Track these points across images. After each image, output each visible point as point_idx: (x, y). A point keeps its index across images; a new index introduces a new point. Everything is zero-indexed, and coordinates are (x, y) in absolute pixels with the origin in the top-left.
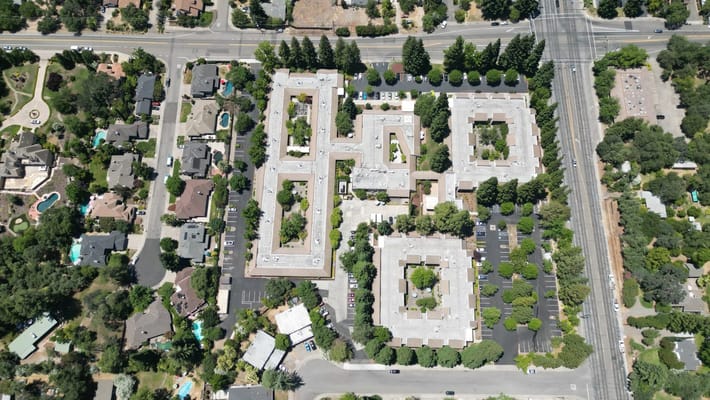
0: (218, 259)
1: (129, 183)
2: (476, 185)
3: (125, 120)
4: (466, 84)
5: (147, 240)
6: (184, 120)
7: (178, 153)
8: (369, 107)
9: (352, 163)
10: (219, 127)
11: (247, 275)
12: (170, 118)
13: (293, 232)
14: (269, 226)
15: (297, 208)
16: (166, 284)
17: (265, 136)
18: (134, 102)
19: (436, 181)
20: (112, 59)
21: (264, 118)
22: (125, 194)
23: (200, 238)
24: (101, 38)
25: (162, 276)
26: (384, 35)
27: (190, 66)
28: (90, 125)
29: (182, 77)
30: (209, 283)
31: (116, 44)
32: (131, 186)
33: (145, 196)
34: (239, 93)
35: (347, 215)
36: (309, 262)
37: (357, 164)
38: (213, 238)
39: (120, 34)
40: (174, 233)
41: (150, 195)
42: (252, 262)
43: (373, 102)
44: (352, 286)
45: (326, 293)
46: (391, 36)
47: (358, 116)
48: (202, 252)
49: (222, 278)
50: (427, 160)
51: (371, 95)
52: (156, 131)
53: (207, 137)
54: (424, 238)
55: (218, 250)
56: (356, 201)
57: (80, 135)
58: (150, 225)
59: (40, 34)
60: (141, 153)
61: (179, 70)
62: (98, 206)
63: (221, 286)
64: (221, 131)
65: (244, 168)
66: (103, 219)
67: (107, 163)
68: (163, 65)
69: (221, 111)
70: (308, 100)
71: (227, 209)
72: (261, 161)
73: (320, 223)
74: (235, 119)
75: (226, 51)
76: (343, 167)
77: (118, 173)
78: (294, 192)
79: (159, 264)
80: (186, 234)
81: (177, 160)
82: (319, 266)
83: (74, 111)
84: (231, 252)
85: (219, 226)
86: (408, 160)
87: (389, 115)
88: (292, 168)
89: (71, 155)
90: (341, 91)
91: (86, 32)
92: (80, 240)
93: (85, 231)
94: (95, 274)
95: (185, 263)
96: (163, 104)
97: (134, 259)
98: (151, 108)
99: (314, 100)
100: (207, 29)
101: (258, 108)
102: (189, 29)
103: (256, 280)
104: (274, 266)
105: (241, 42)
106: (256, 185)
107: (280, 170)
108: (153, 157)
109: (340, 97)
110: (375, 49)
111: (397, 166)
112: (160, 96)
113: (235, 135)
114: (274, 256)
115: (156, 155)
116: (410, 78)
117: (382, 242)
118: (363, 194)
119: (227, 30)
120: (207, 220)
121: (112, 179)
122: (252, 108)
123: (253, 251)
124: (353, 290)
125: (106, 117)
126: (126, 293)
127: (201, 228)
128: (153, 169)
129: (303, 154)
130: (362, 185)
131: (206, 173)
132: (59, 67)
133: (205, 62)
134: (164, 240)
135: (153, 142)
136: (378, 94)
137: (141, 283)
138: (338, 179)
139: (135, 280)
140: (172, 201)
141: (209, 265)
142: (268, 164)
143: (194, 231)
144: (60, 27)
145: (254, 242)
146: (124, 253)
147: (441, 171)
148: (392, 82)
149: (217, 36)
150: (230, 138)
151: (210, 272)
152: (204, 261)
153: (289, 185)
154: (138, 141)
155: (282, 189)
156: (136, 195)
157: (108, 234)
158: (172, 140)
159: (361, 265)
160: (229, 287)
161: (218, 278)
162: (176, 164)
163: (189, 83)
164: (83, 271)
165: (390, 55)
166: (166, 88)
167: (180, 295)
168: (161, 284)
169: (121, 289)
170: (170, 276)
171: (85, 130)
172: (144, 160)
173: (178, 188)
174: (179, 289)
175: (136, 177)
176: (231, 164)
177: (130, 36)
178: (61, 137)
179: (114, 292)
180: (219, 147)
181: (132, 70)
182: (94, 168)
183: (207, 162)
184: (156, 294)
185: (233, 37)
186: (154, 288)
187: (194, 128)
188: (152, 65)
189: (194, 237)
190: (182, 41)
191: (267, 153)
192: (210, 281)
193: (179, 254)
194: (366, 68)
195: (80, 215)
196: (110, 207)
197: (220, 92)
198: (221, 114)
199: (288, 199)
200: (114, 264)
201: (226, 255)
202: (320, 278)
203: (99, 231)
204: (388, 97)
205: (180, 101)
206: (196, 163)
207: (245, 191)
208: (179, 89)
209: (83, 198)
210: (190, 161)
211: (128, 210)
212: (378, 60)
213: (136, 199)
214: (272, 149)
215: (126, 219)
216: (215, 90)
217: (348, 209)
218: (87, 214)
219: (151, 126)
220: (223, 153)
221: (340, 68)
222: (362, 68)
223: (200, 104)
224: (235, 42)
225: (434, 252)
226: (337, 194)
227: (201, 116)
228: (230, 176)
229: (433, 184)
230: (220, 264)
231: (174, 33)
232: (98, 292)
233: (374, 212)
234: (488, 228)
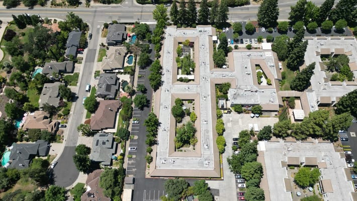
0: (123, 163)
1: (56, 103)
2: (334, 99)
3: (57, 60)
5: (66, 148)
6: (100, 60)
7: (94, 82)
8: (236, 48)
9: (228, 86)
10: (126, 65)
11: (148, 176)
12: (90, 59)
13: (185, 139)
14: (165, 136)
15: (187, 120)
16: (79, 184)
17: (161, 68)
18: (65, 49)
19: (298, 98)
20: (52, 22)
21: (159, 56)
22: (52, 111)
23: (109, 145)
24: (46, 10)
25: (76, 177)
26: (240, 5)
27: (106, 26)
28: (31, 64)
29: (101, 33)
30: (116, 183)
31: (56, 14)
32: (56, 105)
33: (67, 113)
34: (141, 43)
35: (228, 126)
36: (201, 164)
37: (233, 85)
38: (120, 145)
39: (59, 8)
40: (88, 142)
41: (71, 113)
42: (152, 165)
43: (239, 45)
44: (240, 185)
45: (217, 191)
46: (245, 6)
47: (229, 54)
48: (110, 157)
49: (126, 178)
50: (287, 83)
51: (236, 41)
52: (79, 68)
53: (117, 71)
54: (299, 142)
55: (123, 155)
56: (234, 114)
57: (23, 71)
58: (69, 135)
59: (5, 7)
60: (67, 83)
61: (98, 29)
62: (29, 121)
63: (125, 185)
64: (128, 67)
65: (144, 91)
66: (31, 130)
67: (40, 90)
68: (87, 26)
69: (127, 54)
70: (191, 45)
71: (132, 121)
72: (158, 85)
73: (207, 131)
74: (138, 58)
75: (132, 17)
76: (222, 90)
77: (49, 95)
78: (184, 108)
79: (73, 166)
80: (98, 141)
81: (94, 88)
82: (209, 168)
83: (22, 54)
84: (134, 156)
85: (125, 135)
86: (273, 82)
87: (252, 53)
88: (183, 90)
89: (14, 85)
90: (215, 38)
91: (37, 7)
92: (11, 148)
93: (16, 141)
94: (18, 178)
95: (95, 165)
96: (86, 50)
97: (53, 163)
98: (78, 52)
99: (195, 45)
100: (119, 5)
101: (154, 52)
102: (107, 5)
103: (155, 179)
104: (171, 168)
105: (142, 12)
106: (154, 104)
107: (173, 91)
108: (76, 85)
109: (215, 42)
111: (264, 88)
112: (83, 45)
113: (137, 69)
114: (170, 160)
115: (78, 84)
116: (263, 29)
117: (262, 146)
118: (239, 109)
119: (133, 6)
120: (115, 131)
121: (42, 101)
122: (150, 51)
123: (153, 154)
124: (241, 189)
125: (44, 59)
126: (43, 193)
127: (110, 137)
128: (75, 94)
129: (190, 80)
130: (239, 101)
131: (116, 95)
132: (15, 28)
133: (117, 23)
134: (80, 146)
135: (77, 75)
136: (242, 40)
137: (57, 184)
138: (218, 98)
139: (52, 181)
140: (88, 116)
141: (115, 167)
142: (163, 88)
143: (105, 138)
144: (19, 4)
145: (154, 147)
146: (46, 158)
147: (302, 90)
148: (251, 32)
149: (126, 9)
150: (134, 71)
151: (116, 173)
152: (111, 164)
153: (180, 102)
154: (66, 75)
155: (175, 105)
156: (60, 112)
157: (35, 143)
158: (91, 73)
160: (132, 186)
161: (123, 179)
162: (92, 90)
163: (105, 36)
164: (9, 173)
165: (245, 18)
166: (88, 41)
167: (89, 194)
168: (74, 185)
169: (39, 189)
170: (82, 178)
171: (25, 67)
172: (69, 87)
173: (93, 107)
174: (89, 189)
175: (61, 99)
176: (135, 89)
177: (67, 9)
178: (9, 72)
179: (33, 192)
180: (126, 78)
181: (65, 27)
182: (31, 94)
183: (117, 87)
184: (69, 194)
185: (136, 9)
186: (67, 188)
187: (108, 64)
188: (79, 24)
189: (104, 143)
190: (102, 12)
191: (162, 80)
192: (117, 181)
193: (91, 159)
194: (231, 25)
195: (14, 128)
196: (38, 120)
197: (127, 41)
198: (128, 56)
199: (179, 114)
200: (36, 166)
201: (130, 158)
202: (211, 179)
203: (27, 140)
204: (249, 42)
205: (98, 48)
206: (108, 88)
207: (145, 108)
208: (98, 39)
209: (18, 114)
210: (104, 86)
211: (53, 123)
212: (238, 21)
213: (60, 116)
214: (166, 77)
215: (50, 130)
216: (124, 40)
217: (228, 121)
218: (20, 128)
219: (76, 65)
220: (128, 81)
221: (212, 24)
222: (229, 25)
223: (112, 49)
224: (138, 12)
226: (218, 108)
227: (114, 55)
228: (134, 97)
229: (297, 102)
230: (125, 166)
231: (96, 7)
232: (19, 191)
234: (349, 135)
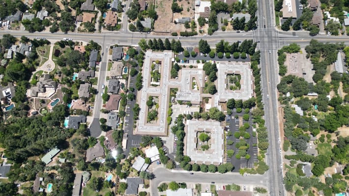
0: (122, 127)
1: (87, 95)
2: (227, 100)
3: (85, 69)
4: (225, 58)
5: (94, 119)
6: (109, 70)
7: (107, 83)
8: (184, 67)
9: (177, 89)
10: (123, 73)
11: (134, 134)
12: (103, 69)
13: (153, 117)
14: (143, 115)
15: (154, 107)
16: (102, 136)
17: (142, 78)
18: (89, 62)
19: (211, 98)
20: (80, 44)
21: (141, 70)
22: (86, 100)
23: (115, 119)
24: (76, 35)
25: (100, 133)
26: (192, 35)
27: (112, 47)
28: (71, 71)
29: (108, 51)
30: (119, 137)
31: (82, 38)
32: (88, 97)
33: (93, 101)
34: (132, 59)
35: (174, 111)
36: (159, 129)
37: (179, 90)
38: (121, 119)
39: (83, 33)
40: (105, 116)
41: (95, 100)
42: (136, 129)
43: (186, 64)
44: (175, 139)
45: (165, 142)
46: (194, 36)
47: (180, 70)
48: (116, 124)
49: (124, 135)
50: (207, 89)
51: (185, 61)
52: (98, 74)
53: (118, 77)
54: (205, 121)
55: (122, 124)
56: (178, 105)
57: (67, 75)
58: (95, 114)
59: (50, 33)
60: (91, 83)
61: (107, 49)
62: (75, 105)
63: (124, 138)
64: (124, 75)
65: (133, 90)
66: (77, 110)
67: (78, 87)
68: (100, 47)
69: (123, 67)
70: (160, 63)
71: (126, 107)
72: (140, 87)
73: (163, 114)
74: (130, 70)
75: (126, 41)
76: (173, 91)
77: (83, 91)
78: (153, 101)
79: (100, 129)
80: (110, 117)
81: (106, 86)
82: (163, 131)
83: (65, 65)
84: (128, 124)
85: (123, 114)
86: (200, 89)
87: (193, 70)
88: (153, 91)
89: (64, 84)
90: (173, 60)
91: (70, 32)
92: (68, 118)
93: (70, 114)
94: (75, 131)
95: (110, 128)
96: (100, 63)
97: (89, 126)
98: (96, 65)
99: (162, 63)
100: (118, 31)
101: (139, 66)
102: (111, 31)
103: (138, 136)
104: (145, 131)
105: (132, 37)
106: (138, 98)
107: (148, 91)
108: (96, 85)
109: (173, 62)
110: (187, 42)
111: (195, 91)
112: (99, 60)
113: (130, 77)
114: (145, 127)
115: (98, 84)
116: (202, 54)
117: (188, 123)
118: (181, 103)
119: (127, 32)
120: (118, 111)
121: (80, 93)
122: (137, 65)
123: (137, 124)
124: (176, 141)
125: (78, 68)
126: (86, 140)
127: (116, 114)
128: (96, 90)
129: (157, 85)
130: (181, 99)
131: (118, 92)
132: (58, 47)
133: (118, 46)
134: (101, 119)
135: (97, 79)
136: (189, 61)
137: (92, 136)
138: (171, 96)
139: (90, 135)
140: (104, 103)
141: (119, 129)
142: (143, 89)
143: (113, 116)
144: (59, 30)
145: (137, 121)
146: (85, 123)
147: (213, 94)
148: (194, 56)
149: (123, 34)
150: (128, 78)
151: (120, 132)
152: (117, 128)
153: (151, 98)
154: (91, 78)
155: (148, 100)
156: (90, 100)
157: (79, 116)
158: (104, 78)
159: (179, 132)
160: (127, 138)
161: (123, 135)
162: (106, 88)
163: (111, 54)
164: (70, 131)
165: (194, 44)
166: (102, 56)
167: (108, 141)
168: (100, 136)
169: (84, 138)
170: (103, 134)
171: (70, 73)
172: (93, 86)
173: (107, 98)
174: (107, 139)
175: (90, 93)
176: (128, 88)
177: (87, 34)
178: (60, 76)
179: (82, 139)
180: (123, 81)
181: (88, 49)
182: (73, 89)
183: (118, 87)
184: (98, 140)
185: (129, 35)
186: (97, 138)
187: (113, 73)
188: (96, 46)
189: (113, 118)
190: (109, 36)
191: (143, 85)
192: (120, 135)
193: (107, 125)
194: (184, 50)
195: (67, 108)
196: (80, 105)
197: (123, 58)
198: (124, 67)
199: (151, 104)
200: (81, 128)
201: (126, 125)
202: (163, 136)
203: (75, 114)
204: (192, 62)
205: (108, 61)
206: (114, 88)
207: (134, 100)
208: (107, 57)
209: (69, 101)
210: (112, 87)
211: (87, 106)
212: (189, 46)
213: (90, 102)
214: (145, 83)
215: (86, 110)
216: (122, 57)
217: (175, 108)
218: (70, 108)
219: (96, 72)
220: (125, 83)
221: (173, 50)
222: (182, 50)
223: (116, 64)
224: (130, 37)
225: (208, 127)
226: (170, 102)
227: (116, 69)
228: (128, 94)
229: (210, 99)
230: (124, 129)
231: (105, 33)
232: (76, 139)
233: (185, 110)
234: (231, 118)
